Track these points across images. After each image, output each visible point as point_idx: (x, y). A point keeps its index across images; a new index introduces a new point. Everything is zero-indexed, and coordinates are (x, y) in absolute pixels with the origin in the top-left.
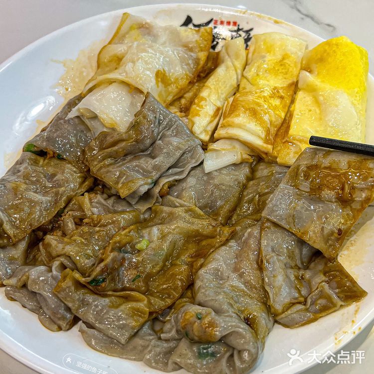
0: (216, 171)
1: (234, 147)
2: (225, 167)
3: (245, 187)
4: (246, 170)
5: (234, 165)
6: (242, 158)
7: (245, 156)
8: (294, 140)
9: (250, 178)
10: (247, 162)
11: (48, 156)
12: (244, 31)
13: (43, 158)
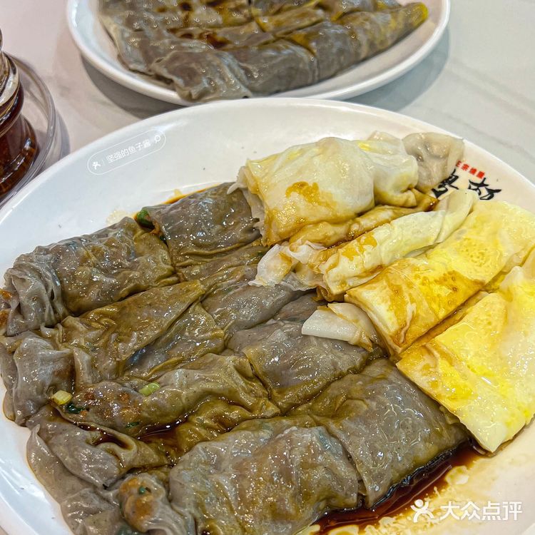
0: (317, 338)
1: (357, 321)
2: (331, 340)
3: (340, 377)
4: (357, 358)
5: (346, 343)
6: (359, 340)
7: (365, 340)
8: (436, 349)
9: (357, 371)
10: (365, 350)
11: (153, 231)
12: (487, 189)
13: (143, 231)
